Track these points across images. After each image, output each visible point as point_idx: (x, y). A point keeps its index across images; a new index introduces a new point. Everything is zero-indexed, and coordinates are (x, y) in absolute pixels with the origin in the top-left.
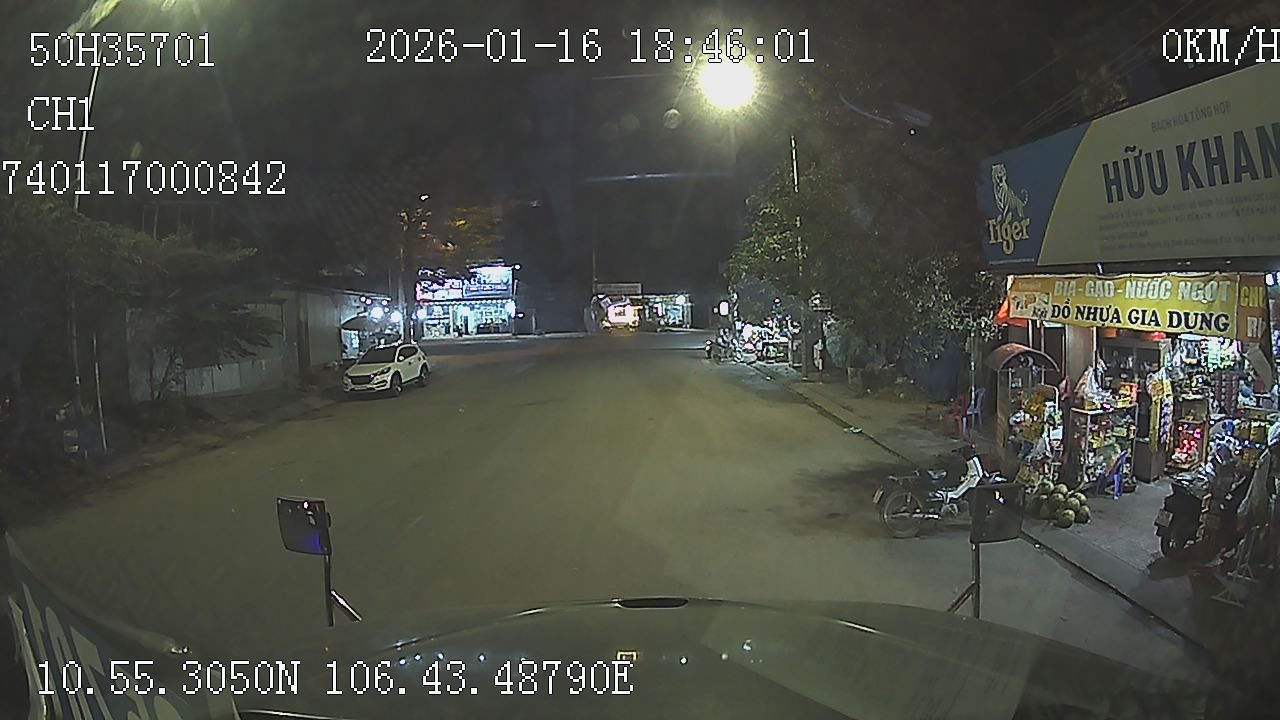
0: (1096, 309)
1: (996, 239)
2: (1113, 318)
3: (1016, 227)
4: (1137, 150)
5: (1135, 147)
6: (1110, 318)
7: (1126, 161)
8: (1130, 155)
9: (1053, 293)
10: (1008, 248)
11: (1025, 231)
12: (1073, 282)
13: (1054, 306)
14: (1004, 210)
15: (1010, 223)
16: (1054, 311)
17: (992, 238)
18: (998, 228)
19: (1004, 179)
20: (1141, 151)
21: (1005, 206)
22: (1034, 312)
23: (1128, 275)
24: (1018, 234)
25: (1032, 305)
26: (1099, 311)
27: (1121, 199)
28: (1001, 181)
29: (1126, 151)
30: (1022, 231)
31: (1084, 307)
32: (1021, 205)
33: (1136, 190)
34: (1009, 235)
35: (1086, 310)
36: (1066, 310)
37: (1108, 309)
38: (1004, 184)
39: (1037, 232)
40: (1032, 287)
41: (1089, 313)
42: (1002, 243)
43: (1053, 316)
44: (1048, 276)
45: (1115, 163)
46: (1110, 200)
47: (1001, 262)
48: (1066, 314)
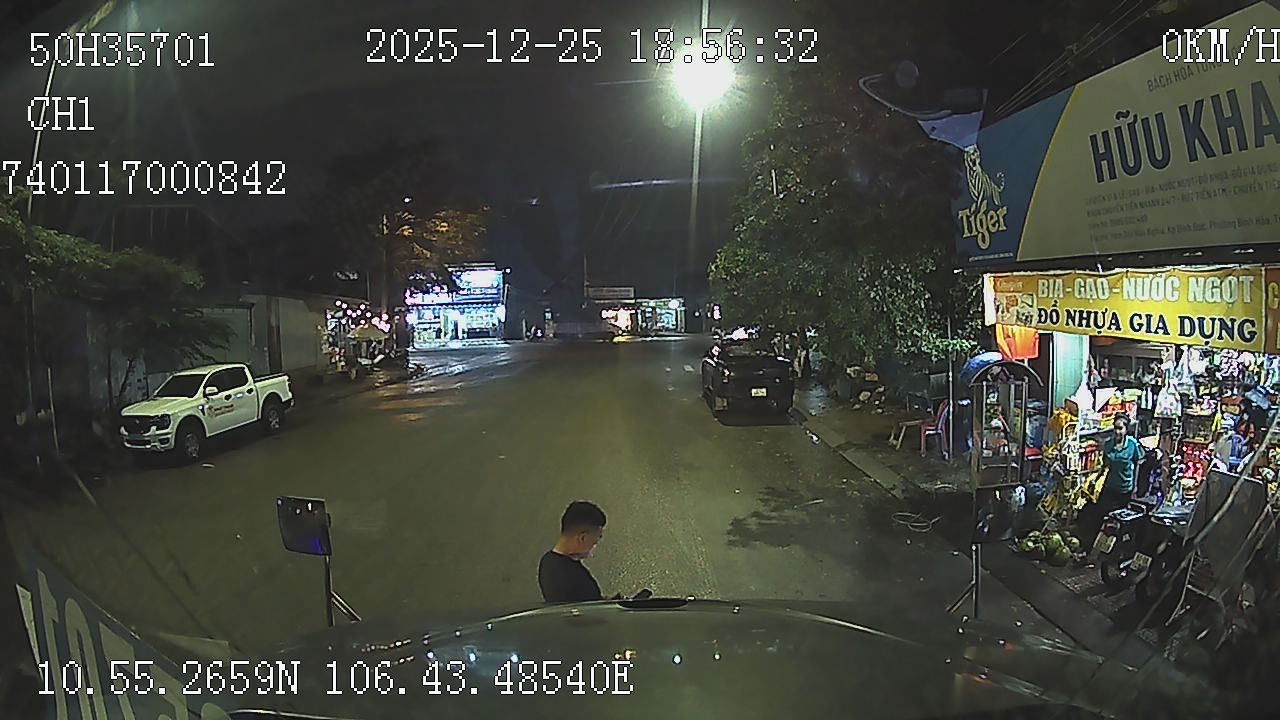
1: (971, 232)
3: (992, 217)
4: (1131, 115)
5: (1128, 112)
6: (1106, 324)
7: (1118, 130)
8: (1124, 123)
9: (1037, 295)
10: (984, 242)
11: (1001, 220)
12: (1059, 281)
13: (1040, 310)
14: (977, 197)
15: (986, 213)
16: (1040, 316)
17: (966, 231)
19: (978, 161)
20: (1135, 116)
21: (978, 193)
22: (1017, 318)
25: (1016, 309)
26: (1093, 315)
27: (1113, 176)
28: (974, 164)
29: (1118, 118)
30: (998, 221)
31: (1075, 311)
32: (996, 190)
33: (1132, 165)
34: (985, 226)
35: (1077, 314)
36: (1054, 314)
37: (1104, 313)
38: (978, 168)
39: (1016, 222)
40: (1012, 286)
41: (1082, 318)
42: (977, 236)
43: (1040, 321)
44: (1030, 274)
45: (1105, 134)
46: (1101, 179)
47: (975, 260)
48: (1055, 320)
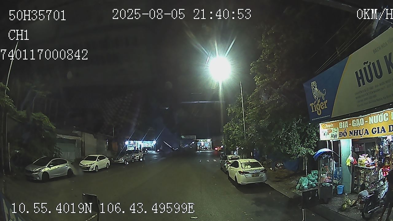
0: (357, 131)
1: (314, 110)
2: (365, 133)
3: (322, 104)
4: (369, 63)
5: (367, 62)
6: (364, 134)
7: (365, 68)
8: (366, 65)
9: (339, 128)
10: (319, 113)
11: (325, 105)
12: (346, 122)
13: (340, 132)
14: (316, 99)
15: (320, 103)
16: (340, 134)
17: (313, 110)
18: (315, 106)
19: (316, 86)
20: (370, 63)
21: (317, 97)
22: (332, 136)
23: (369, 114)
24: (323, 107)
25: (331, 133)
26: (359, 131)
27: (364, 84)
28: (315, 88)
29: (364, 64)
30: (324, 105)
31: (352, 131)
32: (323, 95)
33: (370, 79)
34: (319, 108)
35: (353, 131)
36: (345, 133)
37: (362, 130)
38: (316, 89)
39: (331, 105)
40: (329, 126)
41: (355, 133)
42: (317, 111)
43: (340, 136)
44: (336, 121)
45: (360, 71)
46: (360, 86)
47: (316, 119)
48: (345, 135)
